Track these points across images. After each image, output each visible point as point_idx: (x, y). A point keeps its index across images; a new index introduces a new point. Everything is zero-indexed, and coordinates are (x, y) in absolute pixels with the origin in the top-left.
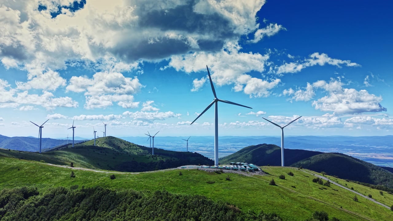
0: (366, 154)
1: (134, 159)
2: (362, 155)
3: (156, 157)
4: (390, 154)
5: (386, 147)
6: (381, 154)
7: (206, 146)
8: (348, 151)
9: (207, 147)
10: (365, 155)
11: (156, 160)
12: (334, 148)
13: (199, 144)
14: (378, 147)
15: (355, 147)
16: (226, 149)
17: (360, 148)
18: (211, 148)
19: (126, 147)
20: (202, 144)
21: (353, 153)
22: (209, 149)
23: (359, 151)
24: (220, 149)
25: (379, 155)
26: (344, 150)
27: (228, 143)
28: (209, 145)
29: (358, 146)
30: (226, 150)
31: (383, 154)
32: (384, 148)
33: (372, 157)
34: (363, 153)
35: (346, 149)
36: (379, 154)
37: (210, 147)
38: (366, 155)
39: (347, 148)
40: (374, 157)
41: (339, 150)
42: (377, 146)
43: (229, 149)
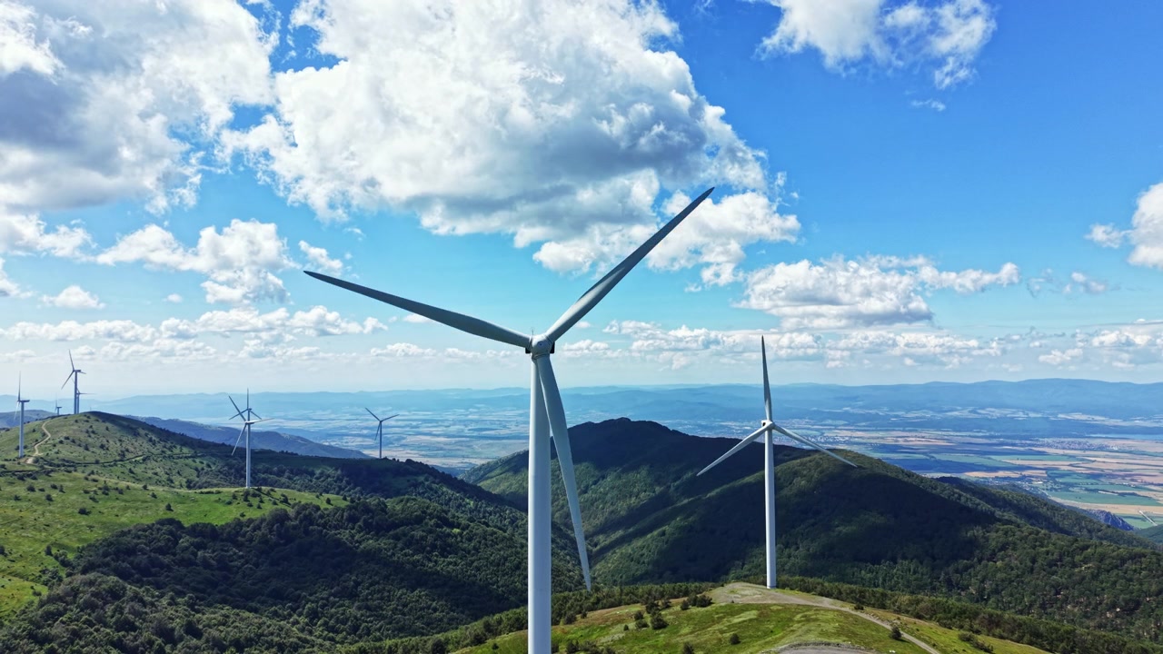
0: (881, 434)
1: (169, 508)
2: (873, 438)
3: (258, 499)
4: (940, 433)
5: (929, 414)
6: (917, 434)
7: (443, 421)
8: (836, 427)
9: (446, 424)
10: (878, 438)
11: (259, 507)
12: (800, 418)
13: (422, 415)
14: (910, 415)
15: (853, 415)
16: (505, 427)
17: (865, 418)
18: (457, 427)
19: (153, 451)
20: (428, 415)
21: (849, 434)
22: (453, 429)
23: (864, 426)
24: (487, 427)
25: (912, 437)
26: (825, 425)
27: (509, 408)
28: (451, 418)
29: (861, 412)
30: (504, 432)
31: (923, 435)
32: (924, 417)
33: (897, 441)
34: (873, 431)
35: (830, 422)
36: (914, 434)
37: (455, 423)
38: (882, 438)
39: (833, 419)
40: (901, 442)
41: (813, 425)
42: (908, 411)
43: (513, 428)
